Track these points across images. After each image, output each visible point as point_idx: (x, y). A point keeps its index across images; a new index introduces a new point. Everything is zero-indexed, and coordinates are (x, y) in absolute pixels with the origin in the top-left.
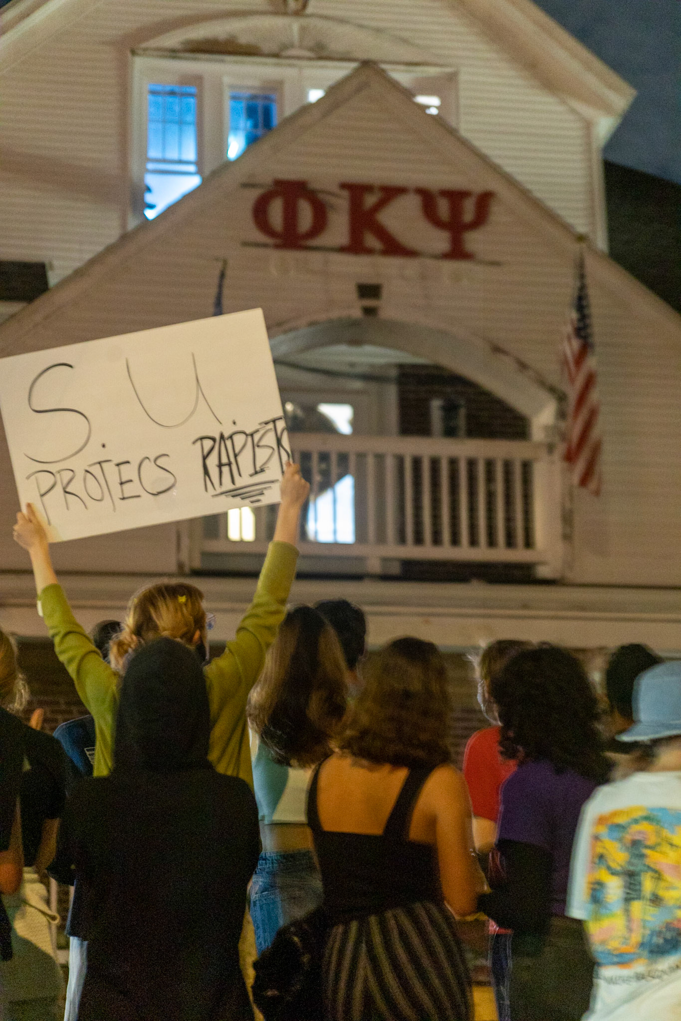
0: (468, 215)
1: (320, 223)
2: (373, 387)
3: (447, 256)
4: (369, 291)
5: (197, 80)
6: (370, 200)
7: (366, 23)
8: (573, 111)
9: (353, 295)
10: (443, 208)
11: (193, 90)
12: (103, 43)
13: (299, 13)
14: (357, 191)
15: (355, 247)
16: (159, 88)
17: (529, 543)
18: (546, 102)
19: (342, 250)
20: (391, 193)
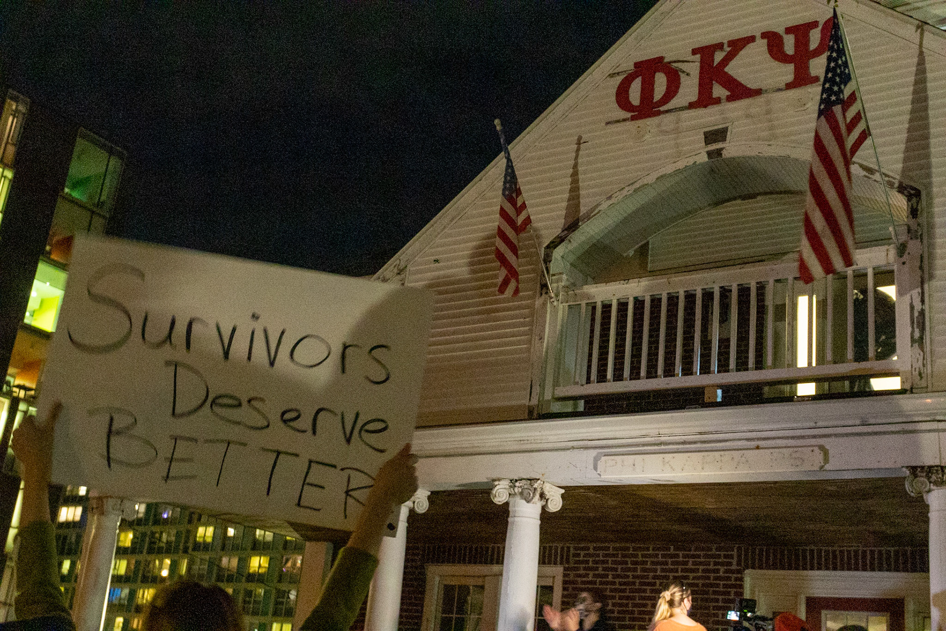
0: (814, 43)
1: (673, 89)
3: (790, 86)
4: (716, 136)
6: (719, 57)
9: (699, 144)
10: (789, 44)
14: (705, 52)
15: (705, 100)
19: (693, 106)
20: (738, 45)
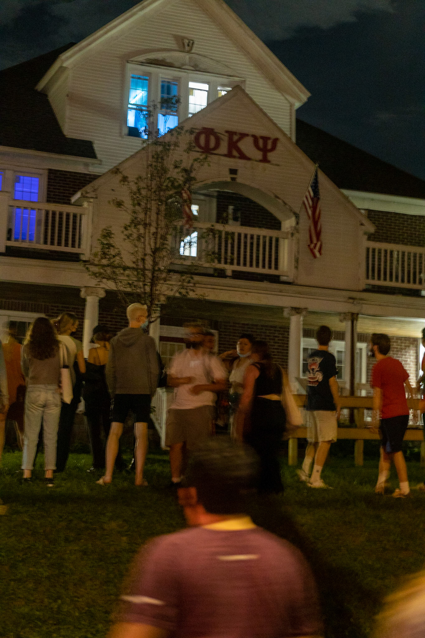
0: (269, 147)
1: (217, 145)
2: (207, 198)
3: (261, 161)
4: (233, 171)
5: (149, 74)
6: (236, 138)
7: (214, 58)
8: (287, 99)
9: (227, 173)
10: (261, 142)
11: (147, 78)
12: (117, 57)
13: (189, 52)
14: (231, 134)
15: (229, 155)
16: (135, 76)
17: (276, 268)
18: (277, 95)
19: (225, 155)
20: (243, 135)
